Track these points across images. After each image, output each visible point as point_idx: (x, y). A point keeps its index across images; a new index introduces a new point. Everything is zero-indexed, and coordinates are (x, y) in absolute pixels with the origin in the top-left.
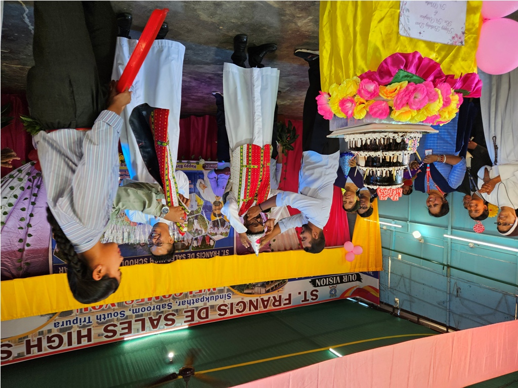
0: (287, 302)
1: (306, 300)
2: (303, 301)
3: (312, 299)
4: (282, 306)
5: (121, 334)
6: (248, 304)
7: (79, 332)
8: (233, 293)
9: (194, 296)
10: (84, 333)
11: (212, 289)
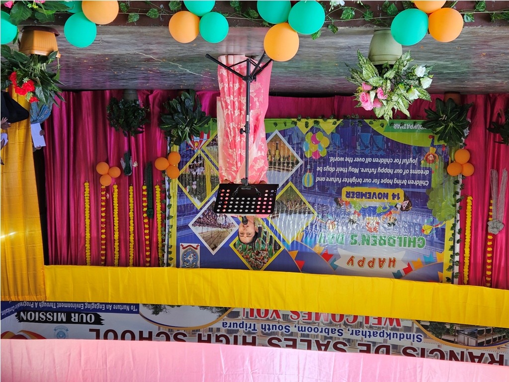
6: (447, 356)
7: (244, 338)
8: (426, 336)
9: (371, 327)
10: (249, 340)
11: (395, 323)
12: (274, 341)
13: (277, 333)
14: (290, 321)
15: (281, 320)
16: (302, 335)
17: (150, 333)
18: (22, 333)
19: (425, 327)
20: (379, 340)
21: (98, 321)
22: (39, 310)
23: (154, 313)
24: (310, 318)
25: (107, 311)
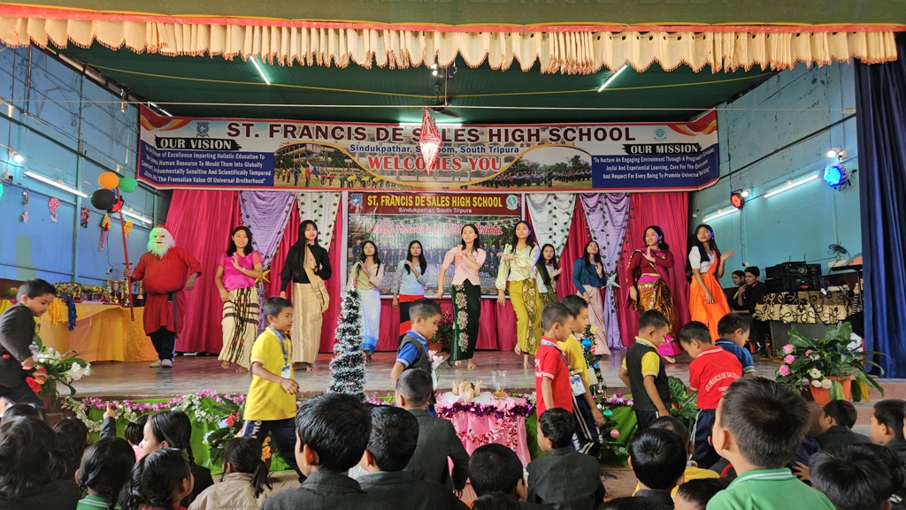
0: (275, 128)
1: (248, 126)
2: (253, 125)
3: (237, 125)
4: (283, 124)
5: (464, 130)
6: (329, 133)
7: (499, 140)
8: (348, 150)
9: (393, 155)
10: (495, 139)
11: (373, 159)
12: (474, 138)
13: (472, 145)
14: (461, 156)
15: (468, 157)
16: (450, 145)
17: (581, 139)
18: (696, 133)
19: (348, 158)
20: (386, 145)
21: (627, 148)
22: (681, 154)
23: (579, 157)
24: (444, 160)
25: (620, 157)
